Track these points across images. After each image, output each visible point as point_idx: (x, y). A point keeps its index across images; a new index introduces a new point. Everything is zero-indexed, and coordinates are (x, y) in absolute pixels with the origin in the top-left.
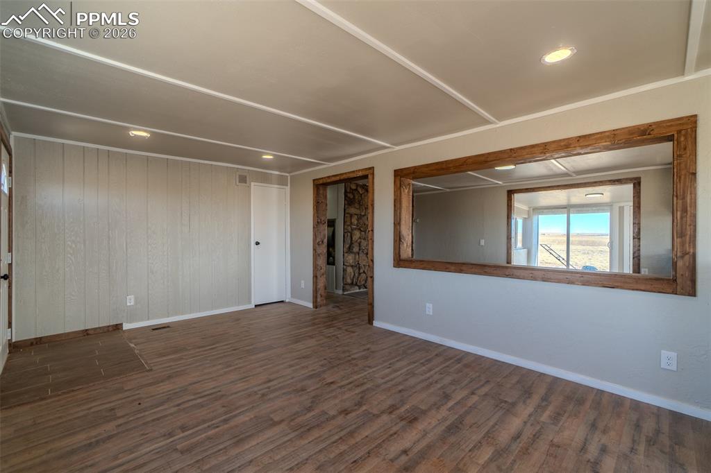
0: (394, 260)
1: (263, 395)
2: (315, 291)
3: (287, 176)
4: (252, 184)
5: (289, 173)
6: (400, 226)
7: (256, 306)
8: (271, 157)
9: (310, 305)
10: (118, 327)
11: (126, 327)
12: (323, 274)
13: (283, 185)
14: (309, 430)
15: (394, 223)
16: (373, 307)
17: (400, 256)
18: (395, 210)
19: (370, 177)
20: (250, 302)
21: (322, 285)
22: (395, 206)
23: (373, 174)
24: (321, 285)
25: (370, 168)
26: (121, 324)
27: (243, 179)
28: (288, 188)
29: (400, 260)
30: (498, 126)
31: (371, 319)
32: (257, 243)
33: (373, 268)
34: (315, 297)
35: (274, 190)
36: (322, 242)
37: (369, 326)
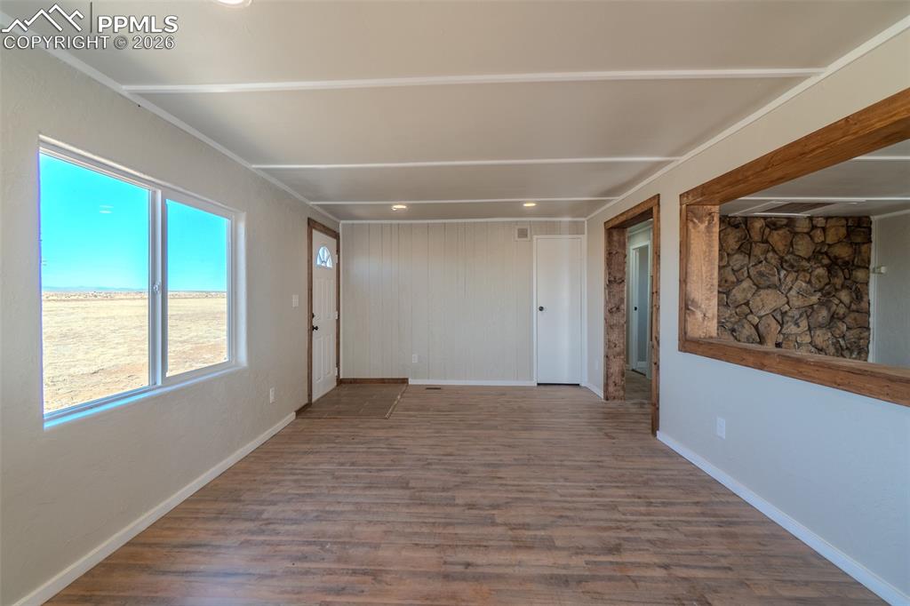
0: (679, 340)
1: (429, 464)
2: (607, 377)
3: (584, 222)
4: (535, 237)
5: (585, 217)
6: (686, 285)
7: (539, 384)
8: (534, 205)
9: (601, 394)
10: (404, 381)
11: (411, 382)
12: (619, 354)
13: (577, 234)
14: (421, 504)
15: (680, 281)
16: (658, 409)
17: (685, 333)
18: (681, 259)
19: (655, 210)
20: (531, 379)
21: (617, 369)
22: (680, 252)
23: (659, 204)
24: (615, 368)
25: (654, 197)
26: (407, 379)
27: (523, 233)
28: (584, 237)
29: (686, 340)
30: (822, 76)
31: (655, 427)
32: (541, 309)
33: (658, 351)
34: (606, 385)
35: (564, 241)
36: (618, 308)
37: (651, 436)
